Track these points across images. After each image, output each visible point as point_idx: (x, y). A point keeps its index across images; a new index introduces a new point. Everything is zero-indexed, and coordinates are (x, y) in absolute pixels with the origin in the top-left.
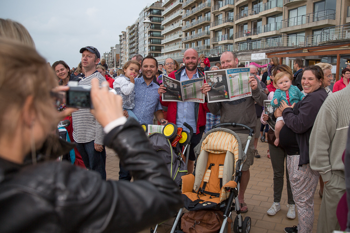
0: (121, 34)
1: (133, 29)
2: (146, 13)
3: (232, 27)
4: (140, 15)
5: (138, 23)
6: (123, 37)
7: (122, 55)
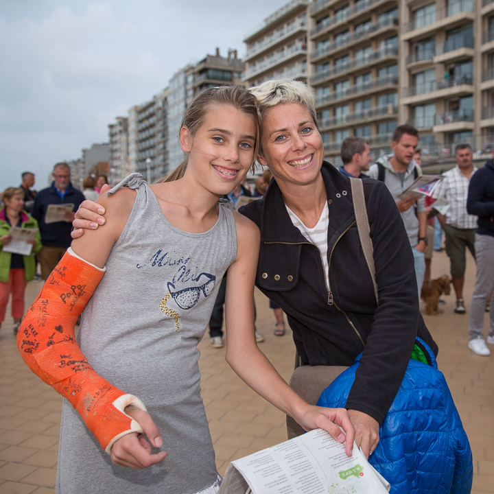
0: (114, 122)
1: (151, 110)
2: (190, 79)
3: (469, 95)
4: (171, 81)
5: (166, 99)
6: (118, 129)
7: (116, 163)
